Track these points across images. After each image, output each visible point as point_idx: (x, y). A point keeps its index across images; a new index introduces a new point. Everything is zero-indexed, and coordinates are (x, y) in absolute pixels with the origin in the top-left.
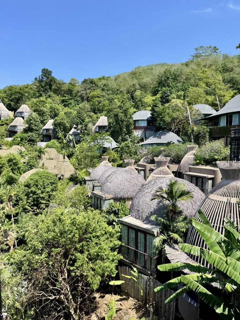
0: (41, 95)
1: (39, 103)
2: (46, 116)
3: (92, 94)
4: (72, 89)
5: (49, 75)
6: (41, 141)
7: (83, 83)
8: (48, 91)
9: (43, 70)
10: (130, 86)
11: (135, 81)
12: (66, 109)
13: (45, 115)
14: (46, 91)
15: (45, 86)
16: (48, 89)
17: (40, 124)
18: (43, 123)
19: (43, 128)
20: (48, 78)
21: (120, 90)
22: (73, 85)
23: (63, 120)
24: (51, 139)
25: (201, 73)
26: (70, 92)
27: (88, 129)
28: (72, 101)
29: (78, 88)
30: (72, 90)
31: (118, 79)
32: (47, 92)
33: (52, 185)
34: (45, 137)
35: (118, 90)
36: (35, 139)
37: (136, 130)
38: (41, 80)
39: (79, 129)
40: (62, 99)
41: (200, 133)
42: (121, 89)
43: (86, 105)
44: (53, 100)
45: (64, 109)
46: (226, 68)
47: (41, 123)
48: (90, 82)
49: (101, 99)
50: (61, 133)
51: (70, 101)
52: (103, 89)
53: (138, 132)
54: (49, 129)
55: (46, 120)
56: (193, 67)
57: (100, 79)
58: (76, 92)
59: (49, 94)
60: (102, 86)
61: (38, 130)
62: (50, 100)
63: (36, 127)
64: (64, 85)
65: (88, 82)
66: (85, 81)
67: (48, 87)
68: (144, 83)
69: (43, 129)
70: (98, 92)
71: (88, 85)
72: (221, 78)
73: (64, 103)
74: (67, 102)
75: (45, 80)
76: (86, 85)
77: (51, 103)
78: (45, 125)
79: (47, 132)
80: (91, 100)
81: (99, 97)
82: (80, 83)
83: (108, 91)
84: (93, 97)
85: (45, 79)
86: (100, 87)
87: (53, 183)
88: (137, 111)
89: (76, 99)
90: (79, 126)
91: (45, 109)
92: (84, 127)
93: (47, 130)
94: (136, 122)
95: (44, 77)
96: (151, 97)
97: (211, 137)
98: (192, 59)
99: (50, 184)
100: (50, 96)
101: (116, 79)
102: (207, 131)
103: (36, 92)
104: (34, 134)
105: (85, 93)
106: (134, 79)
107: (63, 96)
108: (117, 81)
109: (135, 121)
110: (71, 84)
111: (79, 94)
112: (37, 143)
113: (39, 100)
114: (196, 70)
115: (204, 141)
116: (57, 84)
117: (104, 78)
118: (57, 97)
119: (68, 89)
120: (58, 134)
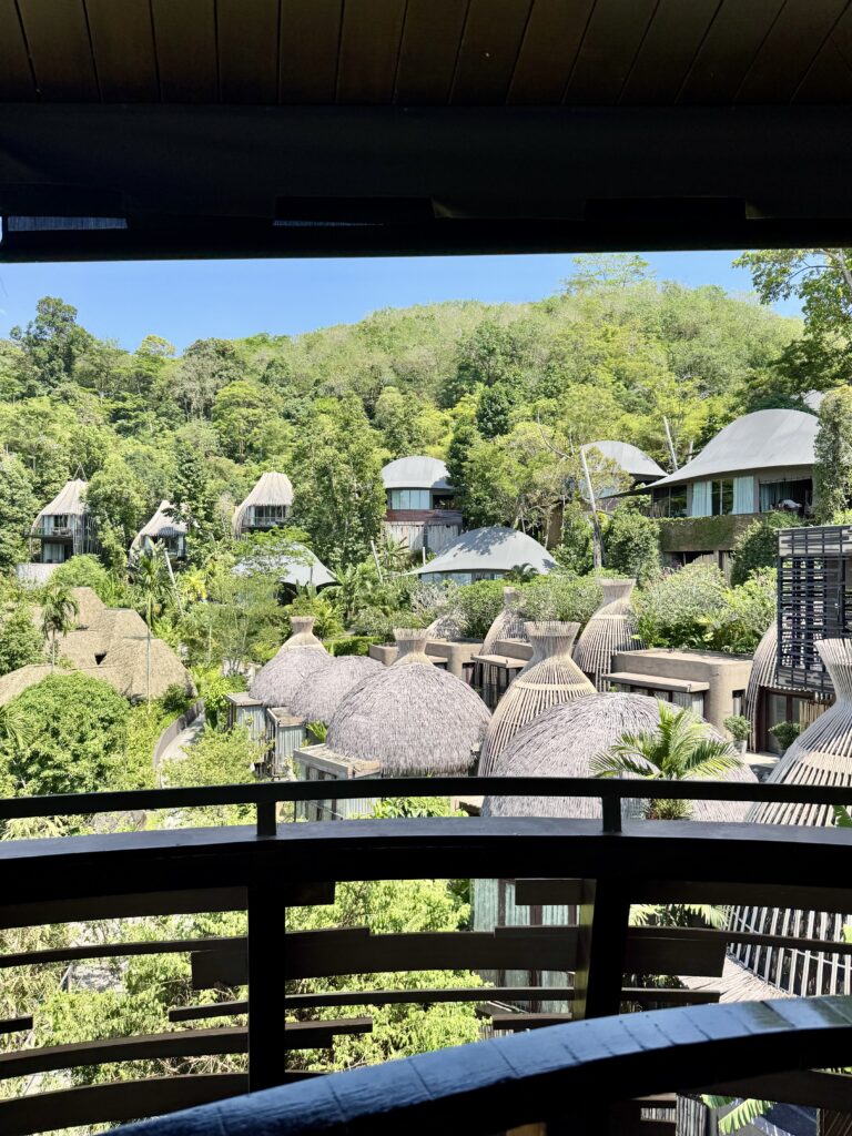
0: (31, 393)
1: (29, 421)
2: (54, 467)
3: (224, 393)
4: (150, 373)
5: (65, 320)
6: (32, 561)
7: (190, 355)
8: (58, 379)
9: (42, 302)
10: (362, 373)
11: (380, 357)
12: (129, 445)
13: (49, 463)
14: (52, 376)
15: (51, 359)
16: (60, 371)
17: (32, 496)
18: (42, 491)
19: (41, 513)
20: (60, 331)
21: (327, 383)
22: (155, 360)
23: (124, 484)
24: (72, 554)
25: (599, 339)
26: (142, 383)
27: (215, 516)
28: (149, 416)
29: (174, 369)
30: (150, 376)
31: (318, 345)
32: (56, 382)
33: (105, 728)
34: (47, 547)
35: (317, 382)
36: (11, 550)
37: (395, 523)
38: (35, 337)
39: (184, 516)
40: (113, 406)
41: (630, 539)
42: (331, 382)
43: (203, 432)
44: (79, 412)
45: (122, 442)
46: (676, 325)
47: (33, 492)
48: (218, 352)
49: (256, 411)
50: (111, 532)
51: (144, 416)
52: (264, 377)
53: (399, 529)
54: (66, 517)
55: (55, 482)
56: (572, 318)
57: (250, 342)
58: (163, 383)
59: (64, 387)
60: (262, 368)
61: (21, 520)
62: (68, 408)
63: (17, 509)
64: (120, 358)
65: (210, 350)
66: (198, 349)
67: (59, 363)
68: (411, 363)
69: (43, 517)
70: (247, 387)
71: (211, 363)
72: (663, 359)
73: (120, 422)
74: (129, 418)
75: (48, 338)
76: (204, 361)
77: (70, 422)
78: (50, 501)
79: (56, 525)
80: (221, 416)
81: (250, 405)
82: (179, 354)
83: (282, 386)
84: (226, 405)
85: (50, 335)
86: (254, 371)
87: (111, 722)
88: (395, 459)
89: (164, 410)
90: (182, 504)
91: (50, 444)
92: (205, 509)
93: (59, 520)
94: (394, 494)
95: (46, 329)
96: (439, 413)
97: (665, 553)
98: (565, 293)
99: (99, 725)
100: (65, 397)
101: (309, 347)
102: (653, 533)
103: (13, 380)
104: (9, 535)
105: (198, 388)
106: (376, 348)
107: (118, 399)
108: (313, 351)
109: (388, 491)
110: (146, 355)
111: (178, 391)
112: (20, 567)
113: (27, 409)
114: (582, 328)
115: (645, 565)
116: (92, 354)
117: (264, 341)
118: (95, 397)
119: (136, 373)
120: (100, 533)
